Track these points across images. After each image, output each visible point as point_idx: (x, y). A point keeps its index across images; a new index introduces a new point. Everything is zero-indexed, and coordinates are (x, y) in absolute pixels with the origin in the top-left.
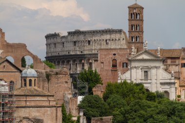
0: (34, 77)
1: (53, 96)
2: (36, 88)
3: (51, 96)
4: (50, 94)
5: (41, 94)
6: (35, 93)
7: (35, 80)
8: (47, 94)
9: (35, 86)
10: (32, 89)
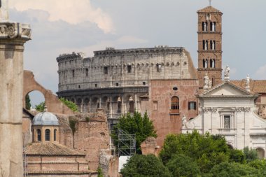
0: (53, 126)
1: (84, 156)
3: (80, 156)
5: (65, 153)
6: (55, 151)
8: (75, 154)
10: (51, 145)
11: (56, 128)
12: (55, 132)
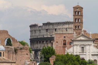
0: (3, 51)
1: (15, 63)
2: (4, 58)
3: (13, 63)
4: (13, 62)
5: (7, 62)
6: (3, 61)
7: (4, 53)
8: (11, 62)
9: (3, 56)
10: (2, 58)
11: (4, 52)
12: (3, 53)
